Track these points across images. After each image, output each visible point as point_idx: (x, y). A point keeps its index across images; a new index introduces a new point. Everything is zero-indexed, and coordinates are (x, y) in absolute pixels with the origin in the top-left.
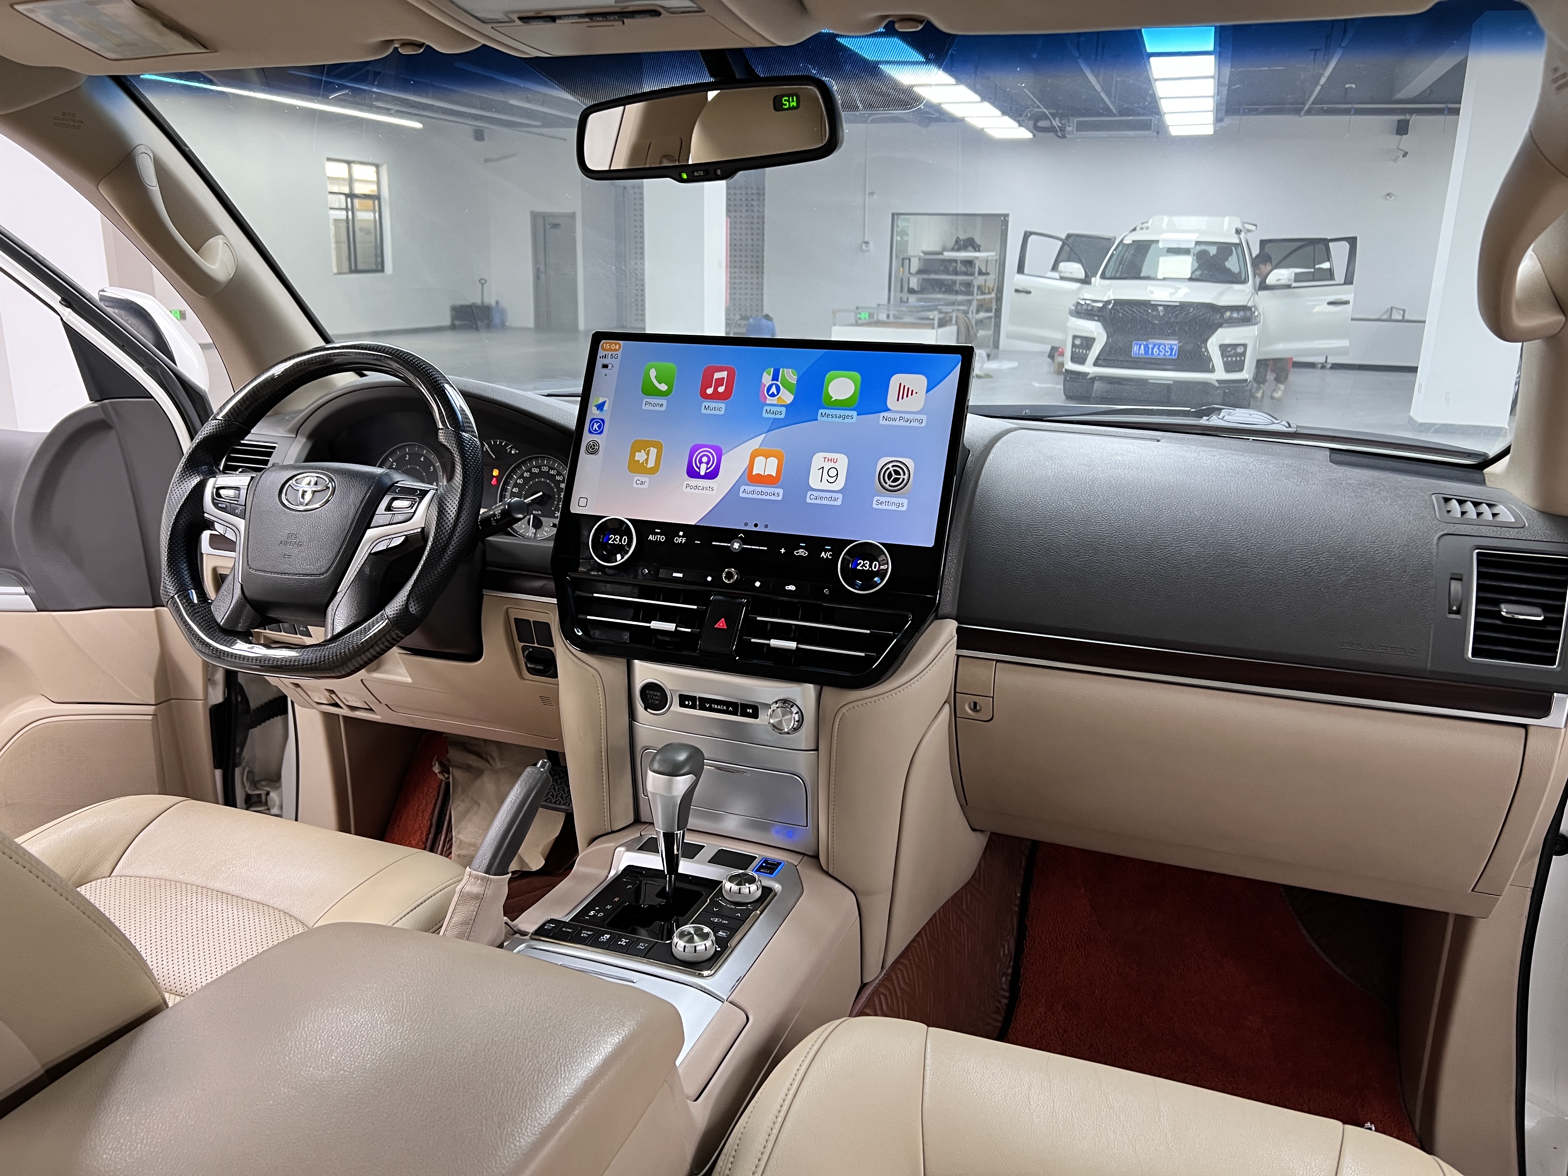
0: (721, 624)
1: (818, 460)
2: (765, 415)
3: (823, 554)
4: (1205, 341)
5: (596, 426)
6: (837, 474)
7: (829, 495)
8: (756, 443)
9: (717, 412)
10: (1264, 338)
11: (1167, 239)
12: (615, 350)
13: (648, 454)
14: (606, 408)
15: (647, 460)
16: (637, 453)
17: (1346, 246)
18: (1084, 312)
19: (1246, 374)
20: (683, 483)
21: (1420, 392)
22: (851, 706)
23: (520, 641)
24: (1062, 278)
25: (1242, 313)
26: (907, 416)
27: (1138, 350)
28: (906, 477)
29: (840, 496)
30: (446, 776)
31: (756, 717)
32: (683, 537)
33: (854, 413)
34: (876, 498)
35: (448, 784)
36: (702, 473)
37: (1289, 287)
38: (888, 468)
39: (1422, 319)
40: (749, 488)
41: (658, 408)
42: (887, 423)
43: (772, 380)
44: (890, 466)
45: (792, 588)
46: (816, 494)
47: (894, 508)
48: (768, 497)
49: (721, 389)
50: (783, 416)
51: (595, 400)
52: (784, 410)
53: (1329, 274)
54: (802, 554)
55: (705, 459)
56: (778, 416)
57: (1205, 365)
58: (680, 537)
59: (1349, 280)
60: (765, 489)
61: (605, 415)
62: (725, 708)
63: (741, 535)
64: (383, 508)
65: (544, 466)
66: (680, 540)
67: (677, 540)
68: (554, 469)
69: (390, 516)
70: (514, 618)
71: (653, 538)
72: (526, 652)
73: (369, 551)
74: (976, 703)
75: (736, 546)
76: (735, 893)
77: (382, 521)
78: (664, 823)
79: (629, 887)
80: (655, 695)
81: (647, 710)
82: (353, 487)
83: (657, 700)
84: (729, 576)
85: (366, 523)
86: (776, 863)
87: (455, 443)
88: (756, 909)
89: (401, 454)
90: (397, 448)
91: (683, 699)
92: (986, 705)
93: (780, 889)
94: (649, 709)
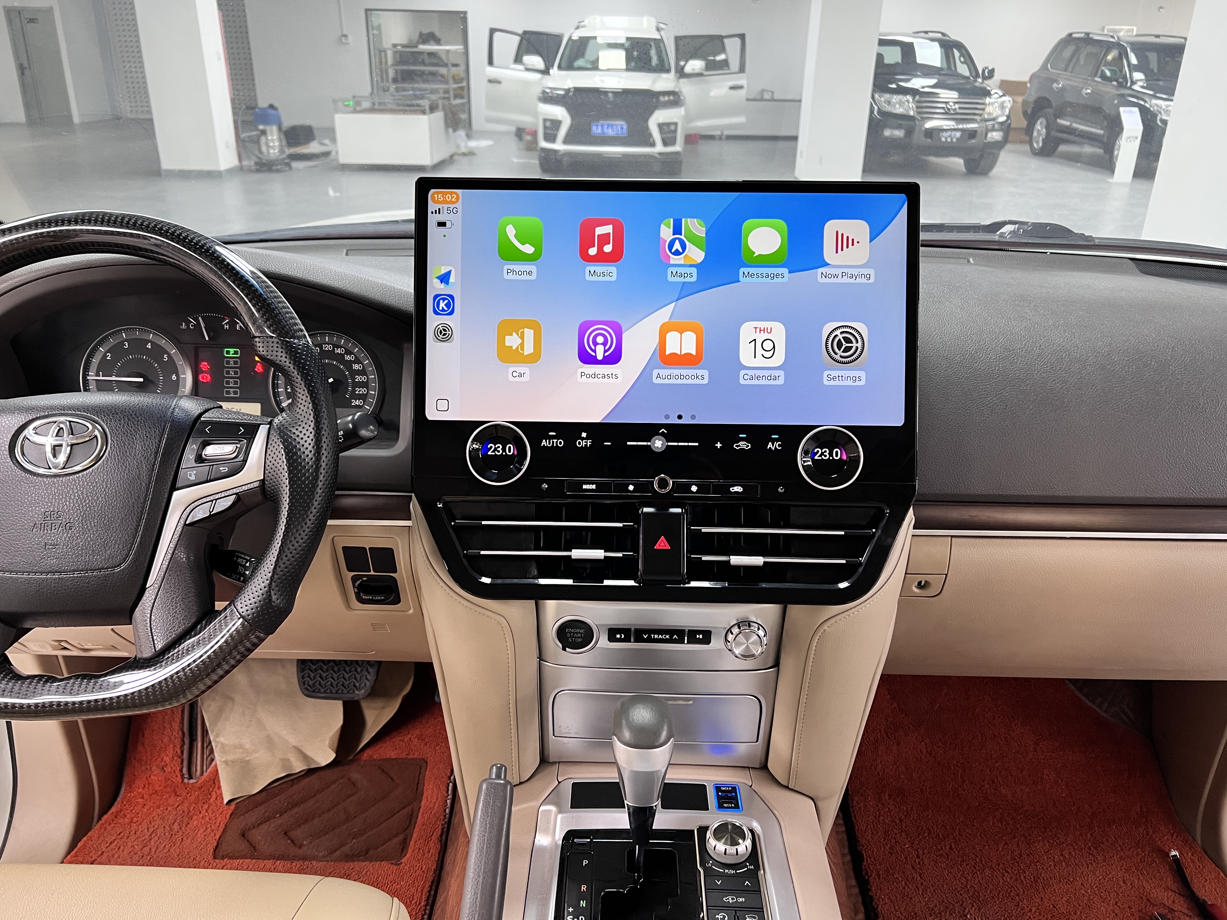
1: (747, 331)
2: (670, 279)
4: (647, 120)
5: (442, 305)
6: (774, 347)
7: (767, 373)
8: (664, 314)
9: (607, 278)
10: (688, 118)
11: (603, 36)
12: (451, 202)
13: (522, 338)
14: (452, 280)
15: (522, 345)
16: (507, 337)
17: (738, 41)
18: (548, 98)
19: (678, 148)
20: (576, 372)
21: (801, 157)
22: (832, 621)
23: (349, 570)
24: (527, 69)
25: (672, 98)
26: (851, 271)
27: (596, 130)
28: (859, 345)
29: (781, 373)
31: (708, 643)
32: (587, 438)
33: (785, 271)
34: (826, 373)
36: (600, 357)
37: (700, 75)
38: (836, 336)
39: (798, 98)
40: (664, 372)
41: (525, 277)
42: (827, 280)
43: (674, 234)
44: (838, 332)
45: (738, 489)
46: (751, 373)
47: (849, 383)
48: (690, 381)
49: (608, 248)
50: (694, 279)
51: (434, 271)
52: (694, 271)
54: (745, 447)
55: (600, 339)
56: (688, 279)
57: (648, 141)
58: (583, 439)
59: (742, 70)
60: (685, 372)
61: (454, 288)
62: (667, 637)
63: (663, 430)
64: (192, 457)
65: (325, 344)
66: (584, 443)
67: (579, 443)
68: (341, 347)
69: (204, 468)
70: (343, 548)
71: (549, 444)
72: (359, 582)
73: (182, 522)
74: (926, 582)
75: (658, 444)
76: (731, 855)
77: (193, 478)
78: (636, 798)
79: (585, 862)
80: (577, 633)
81: (564, 649)
82: (136, 432)
83: (579, 637)
84: (663, 484)
85: (169, 483)
86: (730, 789)
87: (284, 355)
88: (757, 868)
89: (116, 342)
90: (110, 335)
91: (613, 634)
92: (936, 582)
93: (759, 827)
94: (567, 649)
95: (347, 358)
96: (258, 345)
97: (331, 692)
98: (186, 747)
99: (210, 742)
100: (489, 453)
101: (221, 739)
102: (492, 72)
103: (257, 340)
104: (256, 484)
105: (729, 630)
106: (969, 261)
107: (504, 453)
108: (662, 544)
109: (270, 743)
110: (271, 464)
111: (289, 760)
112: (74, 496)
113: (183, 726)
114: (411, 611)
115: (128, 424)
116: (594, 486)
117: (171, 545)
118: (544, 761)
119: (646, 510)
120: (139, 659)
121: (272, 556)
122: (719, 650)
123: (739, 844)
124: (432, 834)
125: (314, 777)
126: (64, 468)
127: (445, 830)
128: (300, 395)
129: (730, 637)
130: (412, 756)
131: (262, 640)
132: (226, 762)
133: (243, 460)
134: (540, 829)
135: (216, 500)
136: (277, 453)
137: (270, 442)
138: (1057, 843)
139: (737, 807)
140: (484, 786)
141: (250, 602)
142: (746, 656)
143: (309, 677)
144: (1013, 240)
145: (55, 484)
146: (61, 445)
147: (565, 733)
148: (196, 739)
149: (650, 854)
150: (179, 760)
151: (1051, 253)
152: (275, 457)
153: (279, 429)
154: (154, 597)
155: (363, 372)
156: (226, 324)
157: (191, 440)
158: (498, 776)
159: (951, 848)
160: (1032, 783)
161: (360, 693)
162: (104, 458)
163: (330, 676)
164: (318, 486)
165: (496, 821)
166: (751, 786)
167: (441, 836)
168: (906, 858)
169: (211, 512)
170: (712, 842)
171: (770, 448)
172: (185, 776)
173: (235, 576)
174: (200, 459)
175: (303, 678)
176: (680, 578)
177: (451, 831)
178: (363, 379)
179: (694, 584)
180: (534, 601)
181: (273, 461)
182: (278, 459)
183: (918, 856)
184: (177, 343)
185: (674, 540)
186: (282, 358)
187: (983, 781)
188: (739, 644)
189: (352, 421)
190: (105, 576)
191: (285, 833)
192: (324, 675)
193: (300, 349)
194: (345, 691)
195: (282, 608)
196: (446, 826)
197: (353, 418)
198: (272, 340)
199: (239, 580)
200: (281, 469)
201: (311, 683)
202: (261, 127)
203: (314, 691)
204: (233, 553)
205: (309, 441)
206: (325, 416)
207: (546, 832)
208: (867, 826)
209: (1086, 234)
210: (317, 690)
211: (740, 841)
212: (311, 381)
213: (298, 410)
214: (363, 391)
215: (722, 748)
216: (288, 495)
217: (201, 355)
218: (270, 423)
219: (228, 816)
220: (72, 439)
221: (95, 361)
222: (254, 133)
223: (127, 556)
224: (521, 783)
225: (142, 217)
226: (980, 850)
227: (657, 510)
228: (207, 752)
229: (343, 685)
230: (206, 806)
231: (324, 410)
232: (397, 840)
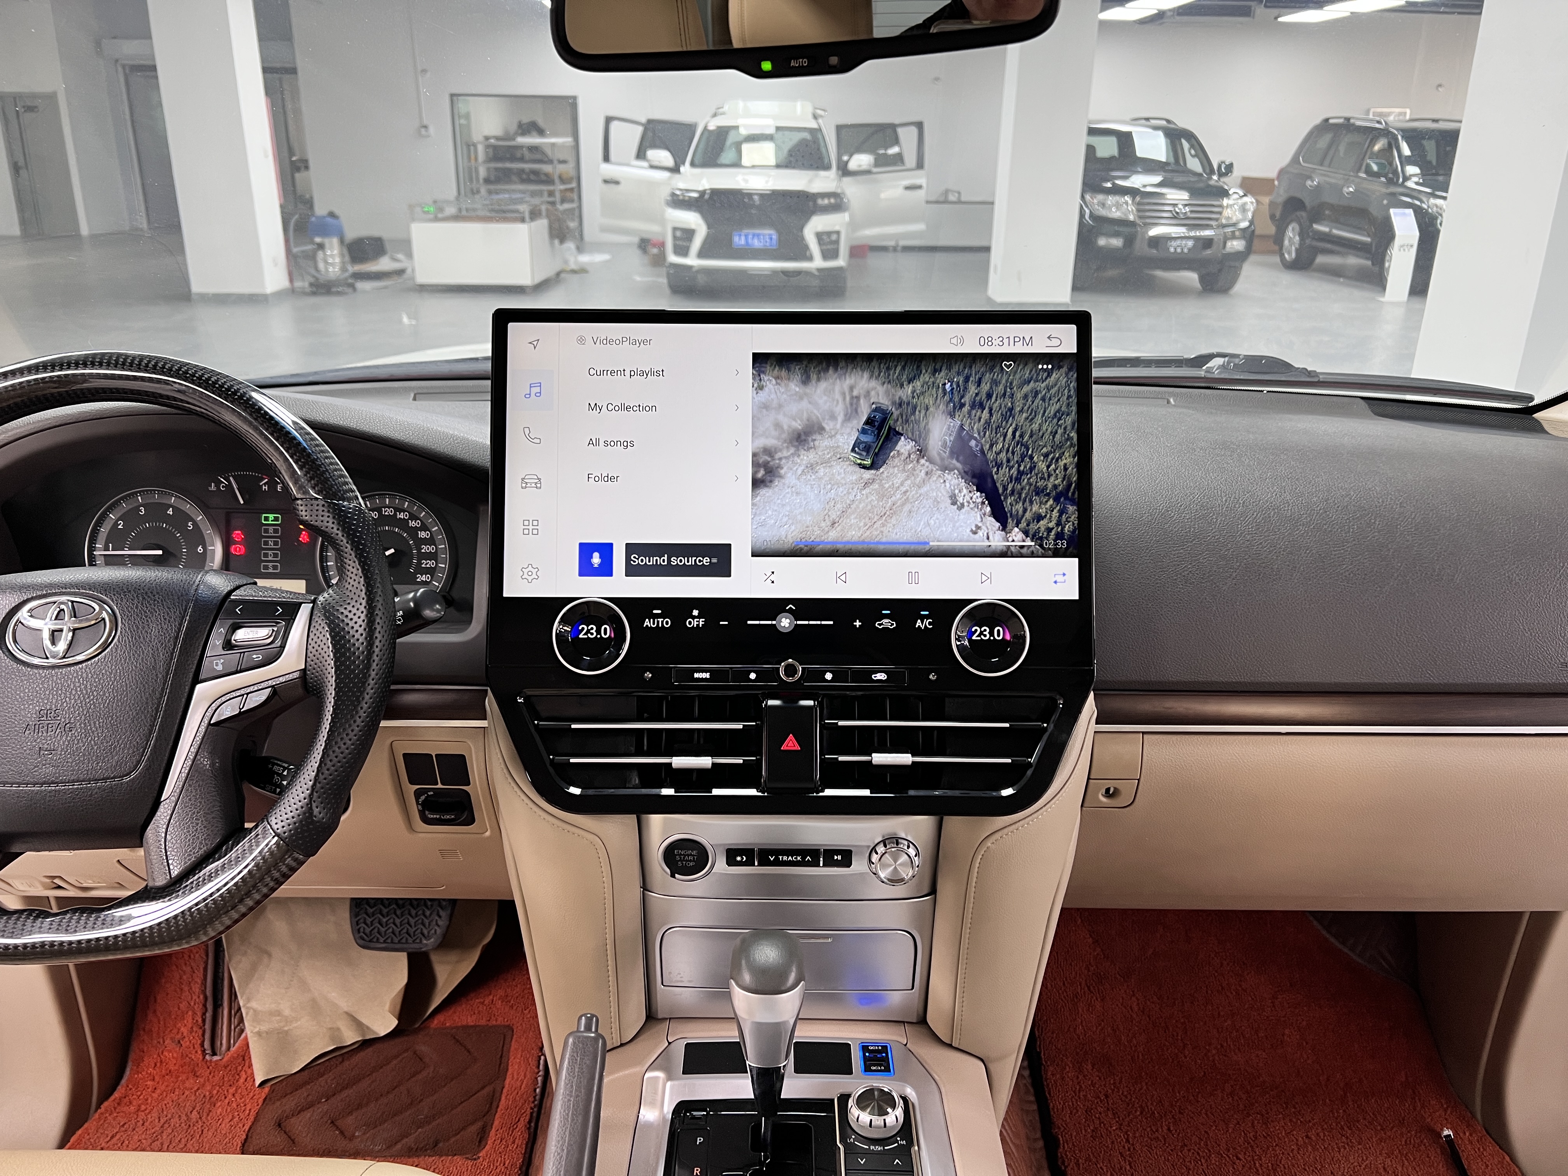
3: (919, 623)
4: (801, 229)
10: (853, 225)
11: (746, 125)
17: (914, 130)
18: (679, 201)
19: (840, 262)
21: (995, 272)
22: (997, 836)
23: (412, 782)
24: (652, 167)
25: (832, 201)
27: (739, 240)
31: (849, 865)
32: (699, 617)
37: (868, 172)
39: (990, 200)
53: (899, 159)
54: (888, 626)
57: (803, 253)
58: (694, 617)
59: (920, 165)
62: (799, 858)
63: (791, 606)
64: (219, 643)
65: (385, 508)
66: (696, 623)
67: (690, 623)
68: (404, 511)
69: (233, 657)
70: (405, 755)
71: (654, 624)
72: (423, 798)
73: (206, 721)
74: (1115, 788)
75: (785, 623)
76: (878, 1127)
77: (220, 668)
78: (760, 1056)
79: (699, 1140)
80: (688, 855)
81: (673, 876)
82: (151, 613)
83: (691, 861)
84: (791, 670)
85: (191, 675)
86: (880, 1048)
87: (331, 520)
88: (910, 1143)
89: (131, 507)
90: (122, 498)
91: (733, 855)
92: (1127, 789)
93: (914, 1093)
94: (677, 875)
95: (412, 524)
96: (300, 508)
97: (392, 942)
98: (209, 1015)
99: (239, 1009)
100: (581, 636)
101: (254, 1004)
102: (608, 170)
103: (299, 502)
104: (296, 675)
105: (874, 849)
106: (1168, 402)
107: (599, 636)
108: (791, 744)
109: (315, 1008)
110: (314, 651)
111: (338, 1029)
112: (76, 690)
113: (205, 988)
114: (488, 834)
115: (142, 604)
116: (708, 674)
117: (192, 750)
118: (651, 1017)
119: (771, 702)
120: (152, 888)
121: (313, 761)
122: (862, 874)
123: (888, 1113)
124: (519, 1120)
125: (369, 1051)
126: (64, 657)
127: (535, 1115)
128: (350, 568)
129: (875, 858)
130: (494, 1023)
131: (301, 863)
132: (259, 1034)
133: (281, 647)
134: (645, 1101)
135: (248, 694)
136: (321, 637)
137: (313, 624)
138: (1301, 1122)
139: (887, 1070)
140: (571, 1040)
141: (286, 816)
142: (895, 880)
143: (365, 923)
144: (1222, 376)
145: (53, 676)
146: (61, 630)
147: (678, 981)
148: (222, 1005)
149: (780, 1129)
150: (200, 1032)
151: (1268, 392)
152: (319, 642)
153: (324, 608)
154: (169, 812)
155: (431, 541)
156: (265, 484)
157: (218, 622)
158: (588, 1028)
159: (1169, 1129)
160: (1269, 1046)
161: (429, 943)
162: (112, 645)
163: (392, 920)
164: (369, 675)
165: (584, 1082)
166: (906, 1045)
167: (530, 1122)
168: (1113, 1143)
169: (241, 709)
170: (854, 1112)
171: (919, 626)
172: (207, 1052)
173: (269, 787)
174: (228, 645)
175: (358, 924)
176: (812, 786)
177: (542, 1117)
178: (430, 549)
179: (829, 792)
180: (635, 816)
181: (316, 646)
182: (322, 644)
183: (1128, 1141)
184: (205, 507)
185: (806, 740)
186: (329, 524)
187: (1210, 1044)
188: (884, 866)
189: (414, 599)
190: (111, 787)
191: (332, 1122)
192: (385, 920)
193: (350, 513)
194: (410, 940)
195: (325, 823)
196: (536, 1109)
197: (415, 595)
198: (317, 502)
199: (274, 792)
200: (326, 656)
201: (368, 930)
202: (318, 240)
203: (370, 941)
204: (268, 760)
205: (360, 622)
206: (380, 593)
207: (652, 1104)
208: (1064, 1104)
209: (1309, 369)
210: (375, 940)
211: (889, 1110)
212: (363, 550)
213: (347, 586)
214: (431, 564)
215: (871, 996)
216: (334, 687)
217: (234, 522)
218: (314, 602)
219: (261, 1101)
220: (74, 623)
221: (104, 530)
222: (309, 247)
223: (138, 762)
224: (622, 1045)
225: (163, 358)
226: (1205, 1132)
227: (784, 702)
228: (235, 1021)
229: (407, 933)
230: (232, 1090)
231: (378, 585)
232: (474, 1129)
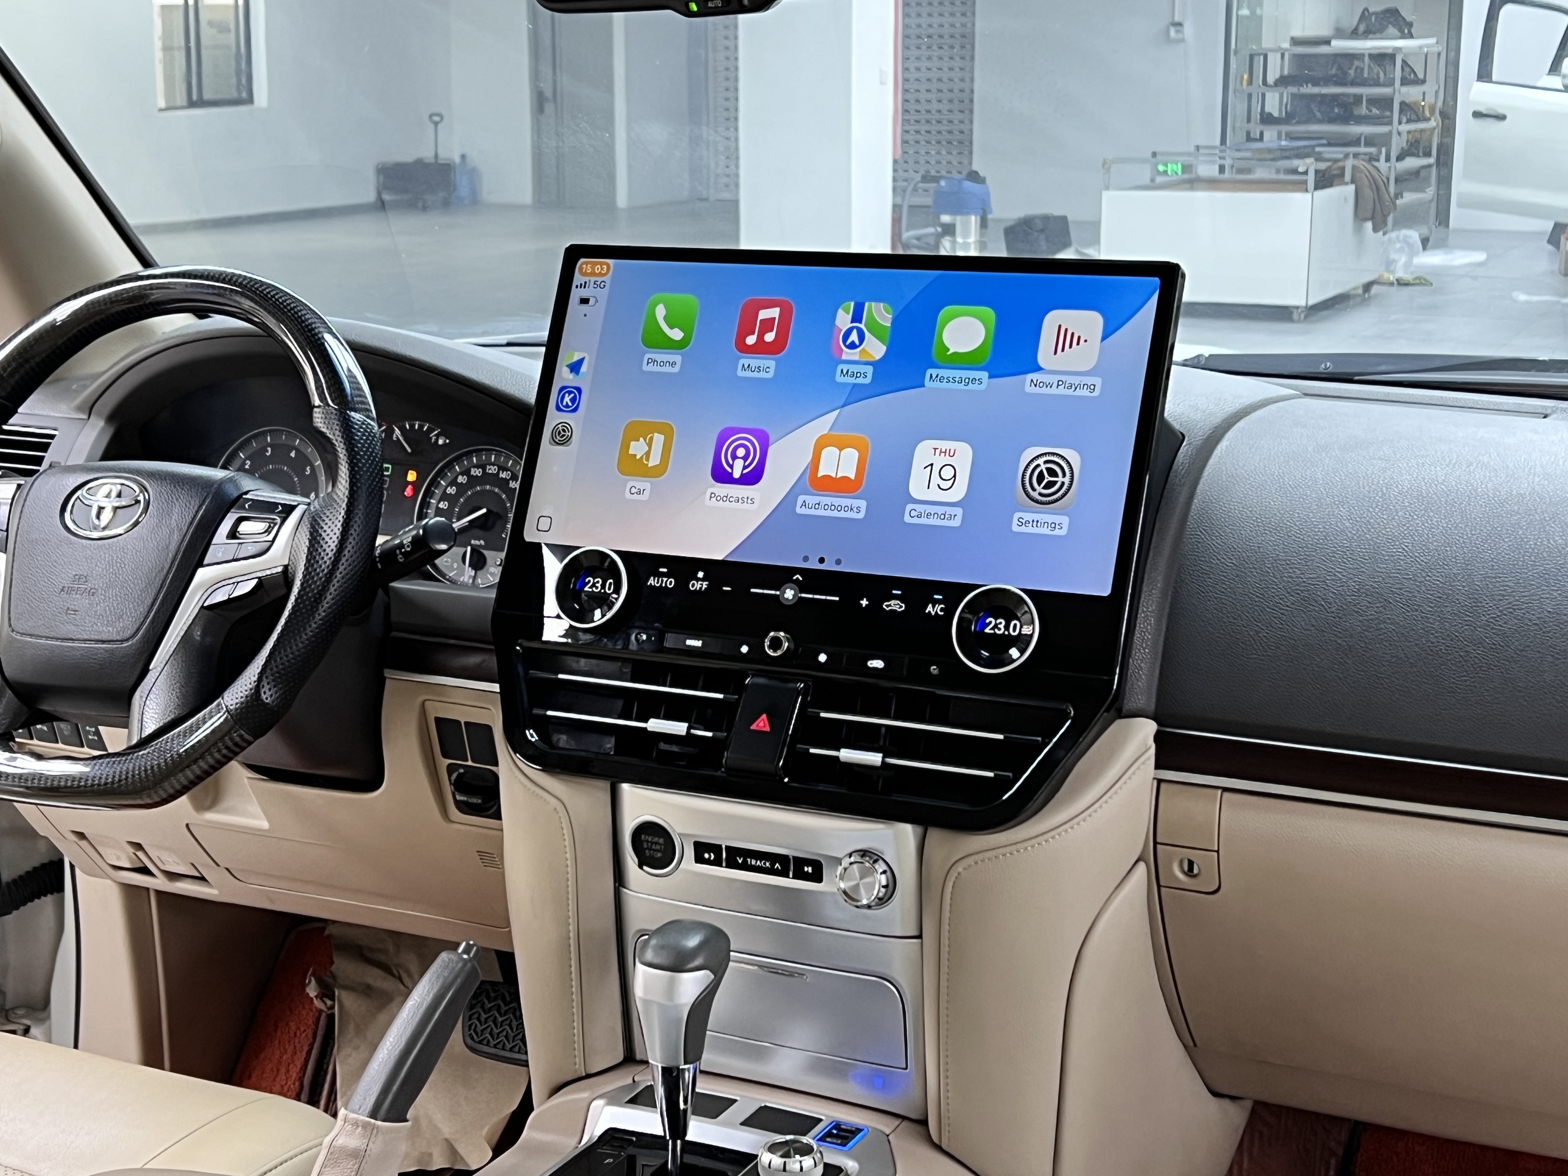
0: (762, 724)
1: (924, 452)
2: (839, 379)
3: (930, 608)
5: (567, 399)
6: (955, 476)
7: (940, 510)
8: (823, 425)
9: (762, 375)
12: (601, 275)
13: (650, 445)
14: (584, 369)
15: (648, 454)
16: (633, 443)
20: (705, 492)
23: (445, 755)
26: (1070, 379)
28: (1067, 480)
29: (959, 511)
30: (329, 1003)
31: (819, 880)
33: (984, 375)
34: (1017, 515)
35: (331, 1017)
36: (737, 475)
38: (1038, 465)
40: (811, 500)
41: (668, 369)
42: (1037, 390)
43: (851, 323)
44: (1040, 461)
45: (878, 664)
46: (920, 508)
47: (1045, 531)
48: (842, 514)
49: (769, 337)
50: (868, 380)
51: (566, 357)
52: (869, 370)
54: (896, 608)
55: (741, 452)
56: (860, 381)
58: (698, 580)
60: (837, 501)
61: (583, 380)
63: (798, 576)
64: (225, 532)
65: (489, 465)
66: (699, 586)
67: (693, 585)
68: (507, 470)
69: (234, 546)
70: (438, 719)
72: (454, 776)
73: (200, 604)
75: (789, 594)
77: (221, 555)
79: (608, 1161)
80: (656, 844)
81: (641, 867)
82: (177, 500)
83: (658, 851)
84: (776, 644)
85: (196, 560)
86: (854, 1129)
87: (339, 428)
89: (259, 446)
90: (252, 437)
91: (700, 851)
92: (1206, 865)
93: (856, 1166)
94: (644, 867)
95: (512, 484)
96: (317, 415)
100: (586, 589)
103: (315, 410)
104: (280, 569)
107: (603, 591)
110: (295, 547)
112: (105, 561)
116: (700, 642)
118: (631, 1058)
122: (832, 893)
123: (792, 1158)
128: (343, 474)
133: (272, 541)
135: (238, 583)
139: (844, 1144)
141: (238, 695)
145: (91, 547)
154: (154, 680)
157: (231, 513)
162: (141, 524)
166: (885, 1134)
169: (230, 595)
170: (765, 1157)
171: (929, 612)
175: (470, 1019)
180: (609, 782)
185: (777, 722)
190: (113, 650)
193: (354, 423)
195: (275, 707)
198: (331, 411)
200: (303, 553)
201: (480, 1028)
202: (946, 218)
203: (480, 1042)
205: (338, 524)
210: (485, 1042)
211: (797, 1156)
212: (358, 460)
213: (337, 490)
216: (301, 582)
218: (309, 504)
223: (138, 631)
